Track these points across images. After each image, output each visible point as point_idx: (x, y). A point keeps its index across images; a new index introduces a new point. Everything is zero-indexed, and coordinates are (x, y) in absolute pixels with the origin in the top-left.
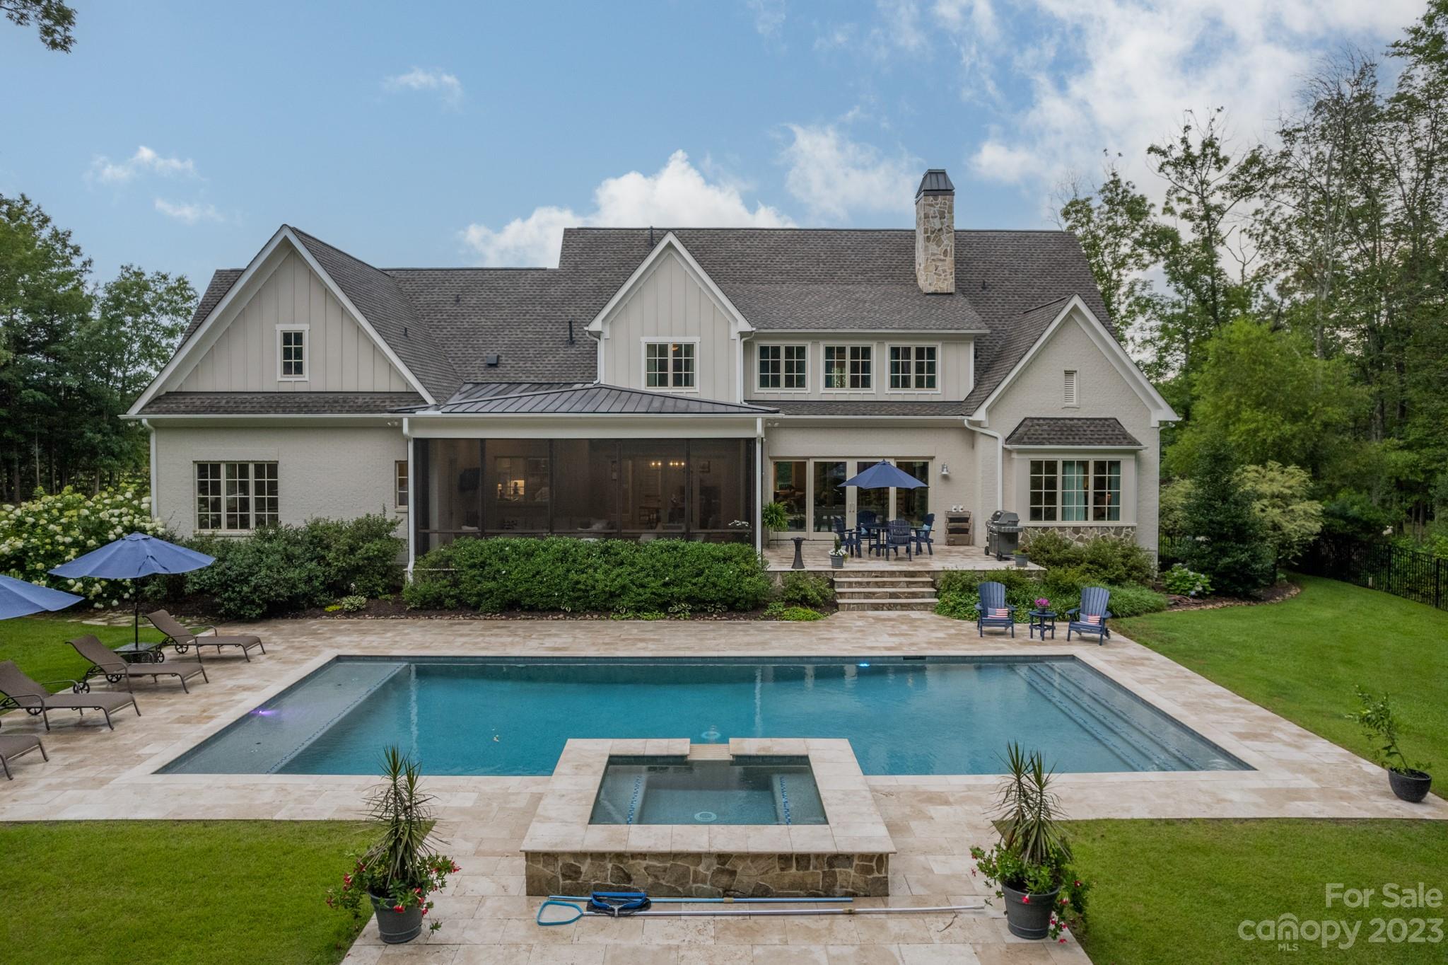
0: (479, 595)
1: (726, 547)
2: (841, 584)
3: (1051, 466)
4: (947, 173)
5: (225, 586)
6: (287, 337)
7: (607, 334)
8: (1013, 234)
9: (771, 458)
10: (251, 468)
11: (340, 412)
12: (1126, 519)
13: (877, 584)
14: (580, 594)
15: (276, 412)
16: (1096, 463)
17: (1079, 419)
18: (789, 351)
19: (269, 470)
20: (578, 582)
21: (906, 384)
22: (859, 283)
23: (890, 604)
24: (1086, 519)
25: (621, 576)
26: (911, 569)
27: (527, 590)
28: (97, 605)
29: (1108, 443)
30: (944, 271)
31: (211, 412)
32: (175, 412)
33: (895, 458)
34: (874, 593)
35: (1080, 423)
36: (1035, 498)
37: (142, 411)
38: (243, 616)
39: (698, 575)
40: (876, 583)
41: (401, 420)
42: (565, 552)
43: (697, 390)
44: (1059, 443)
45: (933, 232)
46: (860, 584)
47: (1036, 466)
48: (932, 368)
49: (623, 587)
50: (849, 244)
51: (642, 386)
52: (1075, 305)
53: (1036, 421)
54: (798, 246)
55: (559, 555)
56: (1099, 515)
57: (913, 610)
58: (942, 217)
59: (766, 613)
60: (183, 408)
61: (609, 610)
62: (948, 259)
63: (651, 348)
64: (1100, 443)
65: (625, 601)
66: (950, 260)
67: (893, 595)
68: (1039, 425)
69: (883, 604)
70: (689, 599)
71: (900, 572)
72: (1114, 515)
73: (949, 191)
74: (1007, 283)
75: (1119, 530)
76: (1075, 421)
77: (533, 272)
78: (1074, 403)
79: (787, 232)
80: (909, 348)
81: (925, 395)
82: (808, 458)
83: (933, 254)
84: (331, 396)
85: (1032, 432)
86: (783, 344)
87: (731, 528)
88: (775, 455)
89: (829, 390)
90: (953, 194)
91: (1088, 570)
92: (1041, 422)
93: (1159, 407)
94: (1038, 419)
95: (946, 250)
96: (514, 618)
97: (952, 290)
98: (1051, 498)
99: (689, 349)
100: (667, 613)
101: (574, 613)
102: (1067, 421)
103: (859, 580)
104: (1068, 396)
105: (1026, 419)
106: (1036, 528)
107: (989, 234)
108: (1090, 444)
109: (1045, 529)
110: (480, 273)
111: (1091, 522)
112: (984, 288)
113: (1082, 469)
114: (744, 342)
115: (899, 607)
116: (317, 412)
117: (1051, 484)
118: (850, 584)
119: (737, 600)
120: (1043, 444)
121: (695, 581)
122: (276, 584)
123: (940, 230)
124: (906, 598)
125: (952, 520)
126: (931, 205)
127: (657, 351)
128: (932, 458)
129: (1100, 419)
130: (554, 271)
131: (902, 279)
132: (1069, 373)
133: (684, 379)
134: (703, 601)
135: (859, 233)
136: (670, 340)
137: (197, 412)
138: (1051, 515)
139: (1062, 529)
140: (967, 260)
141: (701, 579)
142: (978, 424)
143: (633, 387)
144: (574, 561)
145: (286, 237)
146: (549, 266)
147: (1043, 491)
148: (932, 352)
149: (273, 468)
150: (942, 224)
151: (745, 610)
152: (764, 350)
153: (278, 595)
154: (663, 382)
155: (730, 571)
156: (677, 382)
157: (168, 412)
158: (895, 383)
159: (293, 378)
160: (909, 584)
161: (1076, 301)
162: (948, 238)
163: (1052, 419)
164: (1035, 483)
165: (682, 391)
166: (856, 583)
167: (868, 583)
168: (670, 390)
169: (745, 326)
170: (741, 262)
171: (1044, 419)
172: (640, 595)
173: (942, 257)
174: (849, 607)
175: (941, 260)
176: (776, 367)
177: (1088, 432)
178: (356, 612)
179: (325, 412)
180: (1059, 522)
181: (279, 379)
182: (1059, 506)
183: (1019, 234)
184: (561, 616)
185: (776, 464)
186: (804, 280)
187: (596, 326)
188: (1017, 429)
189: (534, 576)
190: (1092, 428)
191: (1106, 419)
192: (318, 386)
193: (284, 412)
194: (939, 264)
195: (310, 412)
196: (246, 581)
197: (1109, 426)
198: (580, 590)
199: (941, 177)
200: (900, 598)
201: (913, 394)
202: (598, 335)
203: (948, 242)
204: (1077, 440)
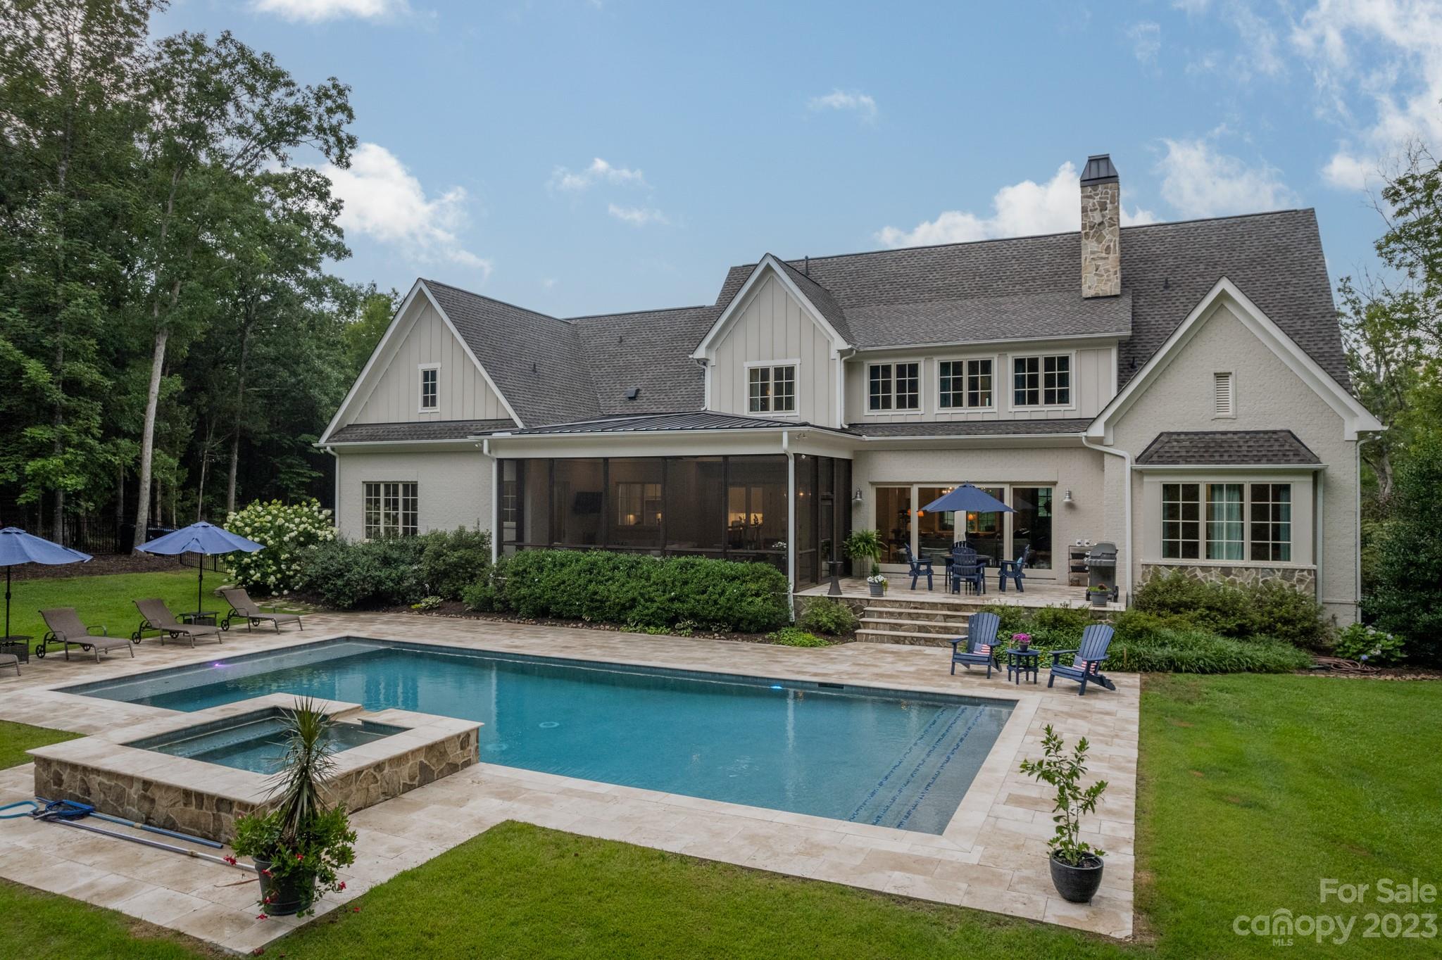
0: (517, 600)
1: (740, 566)
2: (871, 614)
3: (1192, 491)
4: (1112, 158)
5: (326, 579)
6: (426, 374)
7: (713, 361)
8: (1224, 222)
9: (873, 484)
10: (401, 487)
11: (456, 437)
12: (1300, 558)
13: (910, 616)
14: (597, 604)
15: (413, 439)
16: (1254, 487)
17: (1235, 433)
18: (901, 369)
19: (411, 488)
20: (595, 593)
21: (1033, 399)
22: (1015, 294)
23: (912, 637)
24: (1242, 559)
25: (633, 588)
26: (957, 601)
27: (553, 598)
28: (274, 593)
29: (1269, 461)
30: (1108, 271)
31: (371, 440)
32: (348, 440)
33: (1011, 483)
34: (901, 625)
35: (1236, 437)
36: (1170, 530)
37: (328, 441)
38: (338, 606)
39: (704, 592)
40: (909, 614)
41: (482, 442)
42: (594, 564)
43: (798, 414)
44: (1199, 462)
45: (1091, 228)
46: (891, 614)
47: (1170, 491)
48: (1064, 380)
49: (634, 600)
50: (1015, 253)
51: (745, 411)
52: (1223, 290)
53: (1175, 437)
54: (957, 260)
55: (587, 568)
56: (1259, 553)
57: (939, 646)
58: (1103, 207)
59: (767, 637)
60: (354, 437)
61: (624, 622)
62: (1111, 256)
63: (753, 372)
64: (1259, 461)
65: (634, 613)
66: (1114, 256)
67: (922, 629)
68: (1177, 441)
69: (905, 637)
70: (693, 615)
71: (943, 604)
72: (1280, 553)
73: (1113, 178)
74: (1199, 279)
75: (1288, 573)
76: (1230, 436)
77: (691, 311)
78: (1230, 413)
79: (950, 248)
80: (1036, 360)
81: (1056, 411)
82: (911, 484)
83: (1093, 253)
84: (454, 424)
85: (1166, 449)
86: (893, 363)
87: (774, 549)
88: (876, 480)
89: (945, 410)
90: (1117, 182)
91: (1202, 618)
92: (1183, 437)
93: (1354, 415)
94: (1179, 434)
95: (1108, 247)
96: (542, 623)
97: (1118, 291)
98: (1192, 531)
99: (790, 371)
100: (674, 629)
101: (591, 624)
102: (1218, 436)
103: (891, 610)
104: (1221, 404)
105: (1161, 434)
106: (1170, 567)
107: (1192, 225)
108: (1243, 462)
109: (1183, 568)
110: (647, 315)
111: (1247, 562)
112: (1166, 287)
113: (1237, 495)
114: (845, 361)
115: (922, 642)
116: (441, 438)
117: (1192, 512)
118: (880, 614)
119: (740, 620)
120: (1178, 463)
121: (698, 597)
122: (363, 580)
123: (1101, 223)
124: (938, 632)
125: (1075, 556)
126: (1090, 197)
127: (760, 375)
128: (1055, 483)
129: (1266, 432)
130: (711, 308)
131: (1066, 286)
132: (1221, 376)
133: (786, 403)
134: (704, 619)
135: (1030, 241)
136: (771, 364)
137: (361, 440)
138: (1191, 551)
139: (1204, 569)
140: (1153, 258)
141: (705, 596)
142: (1100, 441)
143: (738, 413)
144: (599, 573)
145: (421, 289)
146: (707, 304)
147: (1181, 521)
148: (1064, 362)
149: (414, 486)
150: (1103, 216)
151: (748, 632)
152: (874, 371)
153: (364, 590)
154: (765, 407)
155: (733, 589)
156: (778, 407)
157: (343, 441)
158: (1019, 399)
159: (429, 410)
160: (946, 617)
161: (1225, 285)
162: (1111, 232)
163: (1196, 434)
164: (1170, 511)
165: (783, 415)
166: (887, 613)
167: (900, 614)
168: (771, 414)
169: (840, 344)
170: (891, 284)
171: (1186, 434)
172: (647, 608)
173: (1104, 255)
174: (867, 638)
175: (1105, 258)
176: (887, 387)
177: (1245, 448)
178: (429, 610)
179: (445, 438)
180: (1202, 561)
181: (420, 411)
182: (1202, 541)
183: (1233, 220)
184: (580, 625)
185: (878, 490)
186: (953, 296)
187: (700, 353)
188: (1150, 447)
189: (559, 585)
190: (1251, 443)
191: (1274, 432)
192: (446, 417)
193: (418, 438)
194: (1100, 263)
195: (436, 438)
196: (342, 575)
197: (1276, 440)
198: (597, 601)
199: (1102, 164)
200: (930, 632)
201: (1041, 411)
202: (704, 362)
203: (1112, 238)
204: (1226, 458)
